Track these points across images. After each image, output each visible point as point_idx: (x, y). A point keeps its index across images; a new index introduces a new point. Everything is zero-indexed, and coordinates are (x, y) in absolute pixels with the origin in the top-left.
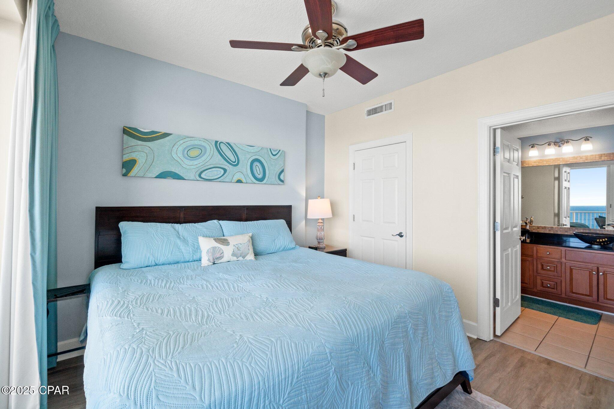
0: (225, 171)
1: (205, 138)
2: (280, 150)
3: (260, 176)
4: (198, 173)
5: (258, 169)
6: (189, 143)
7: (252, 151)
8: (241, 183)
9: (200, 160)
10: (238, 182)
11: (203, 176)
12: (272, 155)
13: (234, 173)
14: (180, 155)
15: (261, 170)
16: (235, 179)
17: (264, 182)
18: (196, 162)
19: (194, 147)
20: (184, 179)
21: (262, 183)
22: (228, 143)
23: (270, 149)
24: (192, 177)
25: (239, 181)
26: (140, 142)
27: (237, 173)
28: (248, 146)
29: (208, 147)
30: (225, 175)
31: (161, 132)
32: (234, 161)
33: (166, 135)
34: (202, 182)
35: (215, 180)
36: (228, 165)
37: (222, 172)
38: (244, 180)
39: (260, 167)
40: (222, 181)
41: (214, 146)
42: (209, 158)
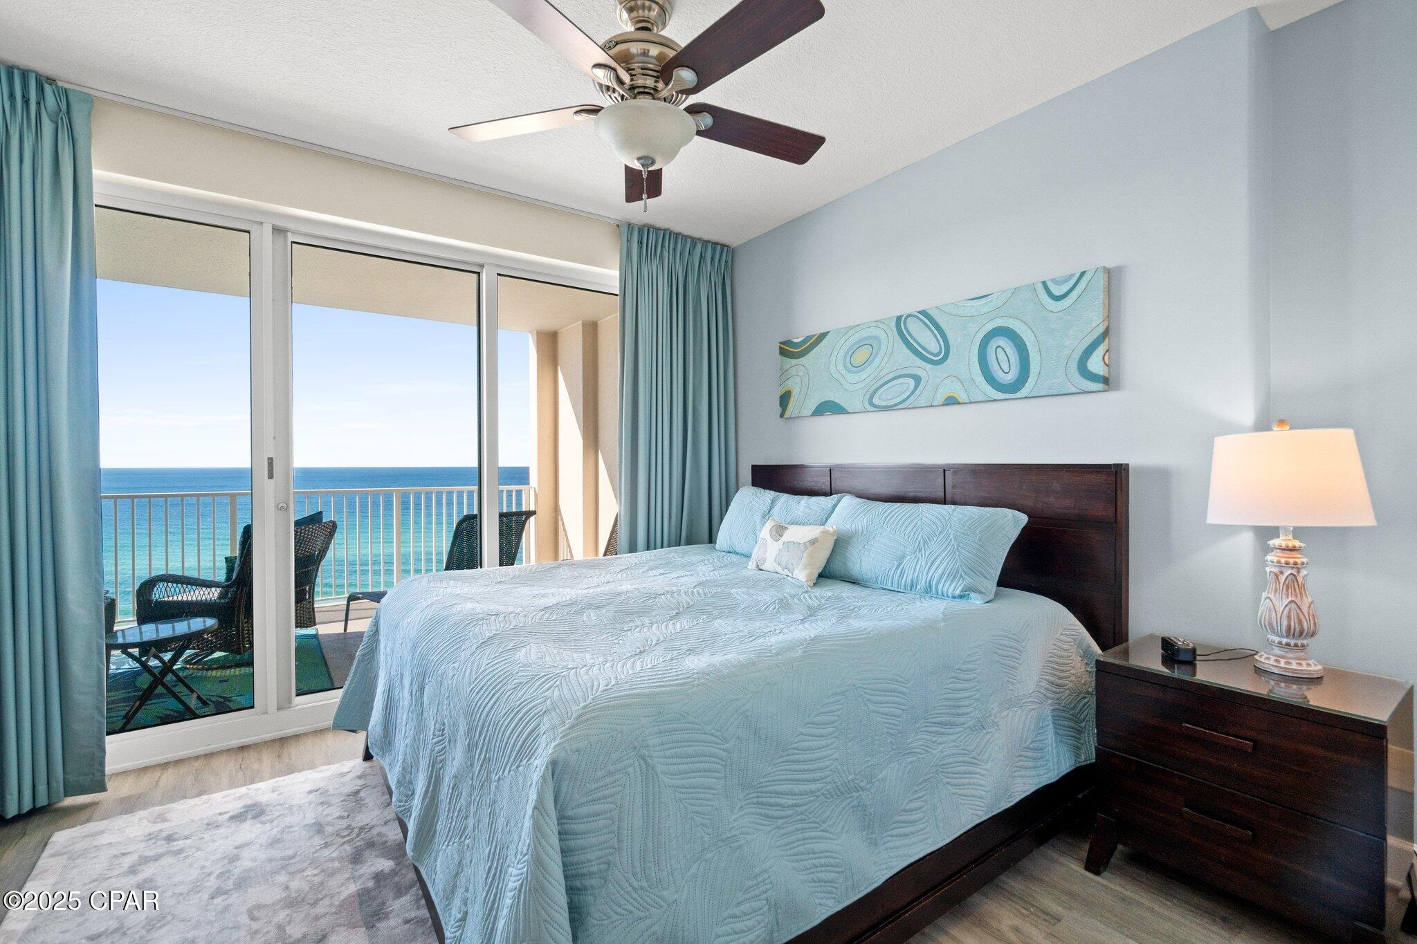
0: (917, 379)
1: (878, 319)
2: (1083, 274)
3: (1009, 378)
4: (868, 396)
5: (1001, 356)
6: (853, 339)
7: (985, 310)
8: (953, 404)
9: (869, 370)
10: (947, 404)
11: (876, 401)
12: (1052, 301)
13: (940, 381)
14: (841, 367)
15: (1014, 358)
16: (941, 397)
17: (1024, 392)
18: (863, 375)
19: (860, 345)
20: (846, 412)
21: (1018, 395)
22: (924, 313)
23: (1044, 283)
24: (859, 407)
25: (951, 401)
26: (794, 361)
27: (945, 381)
28: (971, 301)
29: (882, 336)
30: (918, 392)
31: (814, 335)
32: (936, 351)
33: (823, 336)
34: (875, 413)
35: (898, 407)
36: (924, 364)
37: (912, 382)
38: (963, 397)
39: (1009, 350)
40: (910, 406)
41: (895, 329)
42: (886, 359)
